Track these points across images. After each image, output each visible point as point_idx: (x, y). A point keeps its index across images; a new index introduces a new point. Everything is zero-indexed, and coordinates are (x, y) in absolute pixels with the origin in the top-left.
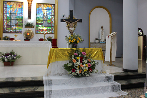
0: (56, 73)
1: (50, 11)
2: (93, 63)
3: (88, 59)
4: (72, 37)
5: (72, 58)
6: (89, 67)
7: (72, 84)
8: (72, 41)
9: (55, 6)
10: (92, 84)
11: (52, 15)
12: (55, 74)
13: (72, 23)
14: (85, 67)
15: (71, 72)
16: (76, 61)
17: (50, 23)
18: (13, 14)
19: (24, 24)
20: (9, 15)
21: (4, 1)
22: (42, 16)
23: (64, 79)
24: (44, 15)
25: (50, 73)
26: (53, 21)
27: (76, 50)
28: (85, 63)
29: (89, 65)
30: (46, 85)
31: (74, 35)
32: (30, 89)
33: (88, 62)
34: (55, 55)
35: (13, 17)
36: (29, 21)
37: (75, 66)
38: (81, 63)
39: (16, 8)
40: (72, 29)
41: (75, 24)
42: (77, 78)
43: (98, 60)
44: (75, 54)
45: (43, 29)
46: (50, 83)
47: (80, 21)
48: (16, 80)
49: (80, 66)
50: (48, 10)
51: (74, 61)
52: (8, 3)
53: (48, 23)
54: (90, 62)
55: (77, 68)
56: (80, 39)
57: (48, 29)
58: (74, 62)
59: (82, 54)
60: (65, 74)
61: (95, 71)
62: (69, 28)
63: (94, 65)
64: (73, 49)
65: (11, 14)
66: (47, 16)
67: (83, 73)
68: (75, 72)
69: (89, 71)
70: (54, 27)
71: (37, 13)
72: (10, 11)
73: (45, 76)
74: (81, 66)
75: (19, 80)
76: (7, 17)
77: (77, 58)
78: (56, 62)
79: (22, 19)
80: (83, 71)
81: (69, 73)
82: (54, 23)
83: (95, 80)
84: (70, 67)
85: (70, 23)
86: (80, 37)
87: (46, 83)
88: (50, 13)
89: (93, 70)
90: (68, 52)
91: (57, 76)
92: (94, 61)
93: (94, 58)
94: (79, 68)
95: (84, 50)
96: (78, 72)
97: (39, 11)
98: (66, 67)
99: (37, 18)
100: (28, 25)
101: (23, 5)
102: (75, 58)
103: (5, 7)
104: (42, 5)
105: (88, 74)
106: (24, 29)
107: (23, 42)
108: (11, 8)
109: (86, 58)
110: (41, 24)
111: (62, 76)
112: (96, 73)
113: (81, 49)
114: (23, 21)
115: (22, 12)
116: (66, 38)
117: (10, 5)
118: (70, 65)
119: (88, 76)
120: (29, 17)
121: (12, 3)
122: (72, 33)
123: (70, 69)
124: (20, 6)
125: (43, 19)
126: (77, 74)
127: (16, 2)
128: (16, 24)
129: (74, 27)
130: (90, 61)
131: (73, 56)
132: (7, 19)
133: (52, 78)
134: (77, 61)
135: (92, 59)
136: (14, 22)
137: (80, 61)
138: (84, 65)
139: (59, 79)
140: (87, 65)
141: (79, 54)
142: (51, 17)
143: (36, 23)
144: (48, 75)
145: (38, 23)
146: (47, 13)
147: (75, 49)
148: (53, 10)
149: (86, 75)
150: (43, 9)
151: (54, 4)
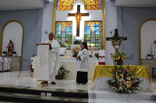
0: (101, 88)
1: (98, 28)
2: (137, 81)
3: (131, 76)
4: (117, 54)
5: (116, 74)
6: (133, 84)
7: (115, 99)
8: (117, 59)
9: (102, 23)
10: (135, 101)
11: (99, 32)
12: (99, 88)
13: (116, 41)
14: (128, 84)
15: (114, 88)
16: (119, 78)
17: (98, 40)
18: (63, 33)
19: (73, 41)
20: (60, 34)
21: (56, 22)
22: (90, 33)
23: (107, 94)
24: (91, 32)
25: (95, 87)
26: (101, 37)
27: (120, 67)
28: (128, 80)
29: (132, 82)
30: (91, 98)
31: (119, 53)
32: (76, 100)
33: (132, 79)
34: (100, 71)
35: (64, 35)
36: (78, 38)
37: (118, 82)
38: (124, 80)
39: (66, 27)
40: (118, 47)
41: (120, 42)
42: (120, 94)
43: (143, 78)
44: (119, 71)
45: (91, 46)
46: (94, 96)
47: (126, 39)
48: (66, 91)
49: (123, 82)
50: (95, 27)
51: (118, 77)
52: (60, 22)
53: (96, 40)
54: (134, 80)
55: (120, 85)
56: (124, 56)
57: (96, 46)
58: (117, 79)
59: (125, 72)
60: (109, 89)
61: (139, 88)
62: (114, 46)
63: (138, 83)
64: (117, 66)
65: (61, 32)
66: (94, 33)
67: (126, 89)
68: (118, 88)
69: (133, 88)
70: (102, 43)
72: (60, 30)
73: (90, 90)
74: (125, 82)
75: (68, 91)
76: (58, 35)
77: (121, 75)
78: (101, 78)
79: (71, 37)
80: (126, 87)
81: (112, 88)
82: (102, 39)
83: (139, 98)
84: (113, 82)
85: (115, 41)
86: (125, 55)
87: (91, 96)
88: (97, 30)
89: (136, 87)
90: (112, 69)
91: (101, 91)
92: (137, 79)
93: (138, 76)
94: (122, 84)
95: (128, 68)
96: (121, 88)
97: (87, 29)
98: (110, 83)
99: (85, 35)
100: (77, 42)
101: (72, 24)
102: (118, 75)
103: (57, 27)
104: (90, 22)
105: (131, 91)
106: (73, 46)
107: (71, 59)
108: (61, 27)
109: (130, 75)
110: (89, 41)
111: (106, 91)
112: (139, 90)
113: (125, 66)
115: (71, 30)
116: (110, 55)
117: (61, 24)
118: (113, 81)
119: (131, 92)
120: (78, 35)
121: (62, 22)
122: (117, 50)
123: (113, 84)
124: (69, 25)
125: (91, 36)
126: (120, 90)
127: (66, 21)
128: (65, 42)
129: (119, 45)
130: (134, 78)
131: (117, 72)
132: (58, 37)
133: (97, 92)
134: (121, 78)
135: (136, 77)
136: (64, 39)
137: (123, 77)
138: (127, 82)
139: (102, 93)
140: (130, 82)
141: (122, 71)
142: (98, 34)
143: (84, 40)
144: (93, 89)
145: (86, 40)
146: (94, 30)
147: (118, 66)
148: (101, 26)
149: (129, 91)
150: (91, 27)
151: (102, 20)
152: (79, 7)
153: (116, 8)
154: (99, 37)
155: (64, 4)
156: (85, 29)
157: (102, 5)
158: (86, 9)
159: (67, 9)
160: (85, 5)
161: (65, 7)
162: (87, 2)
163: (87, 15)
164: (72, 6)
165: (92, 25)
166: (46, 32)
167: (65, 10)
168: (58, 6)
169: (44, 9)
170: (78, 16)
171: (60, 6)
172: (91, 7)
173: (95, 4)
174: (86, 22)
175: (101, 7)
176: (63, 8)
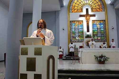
1: (102, 25)
9: (105, 21)
11: (103, 28)
17: (103, 34)
18: (76, 29)
19: (85, 36)
20: (74, 30)
21: (70, 21)
22: (96, 29)
24: (97, 28)
26: (105, 32)
35: (77, 31)
36: (88, 33)
39: (78, 25)
45: (98, 39)
50: (100, 24)
52: (73, 22)
53: (101, 34)
57: (101, 39)
65: (75, 29)
66: (100, 29)
70: (106, 36)
71: (93, 27)
72: (74, 27)
76: (73, 31)
79: (83, 32)
82: (106, 33)
88: (102, 26)
97: (94, 26)
99: (93, 31)
100: (88, 36)
101: (83, 23)
103: (71, 25)
104: (96, 21)
108: (75, 25)
110: (97, 35)
114: (83, 34)
115: (82, 27)
117: (74, 23)
121: (75, 22)
124: (81, 23)
125: (97, 31)
127: (78, 21)
128: (78, 36)
132: (72, 33)
136: (77, 34)
142: (103, 30)
143: (93, 35)
145: (94, 35)
146: (100, 27)
148: (104, 24)
150: (97, 24)
151: (105, 19)
152: (87, 10)
153: (115, 10)
154: (104, 32)
155: (76, 8)
156: (93, 26)
157: (104, 8)
158: (93, 12)
159: (78, 11)
160: (91, 9)
161: (76, 10)
162: (93, 6)
163: (94, 16)
164: (82, 9)
165: (98, 24)
166: (63, 29)
167: (76, 12)
168: (71, 9)
169: (60, 12)
170: (88, 17)
171: (72, 9)
172: (96, 10)
173: (99, 8)
174: (93, 21)
175: (104, 10)
176: (75, 11)
